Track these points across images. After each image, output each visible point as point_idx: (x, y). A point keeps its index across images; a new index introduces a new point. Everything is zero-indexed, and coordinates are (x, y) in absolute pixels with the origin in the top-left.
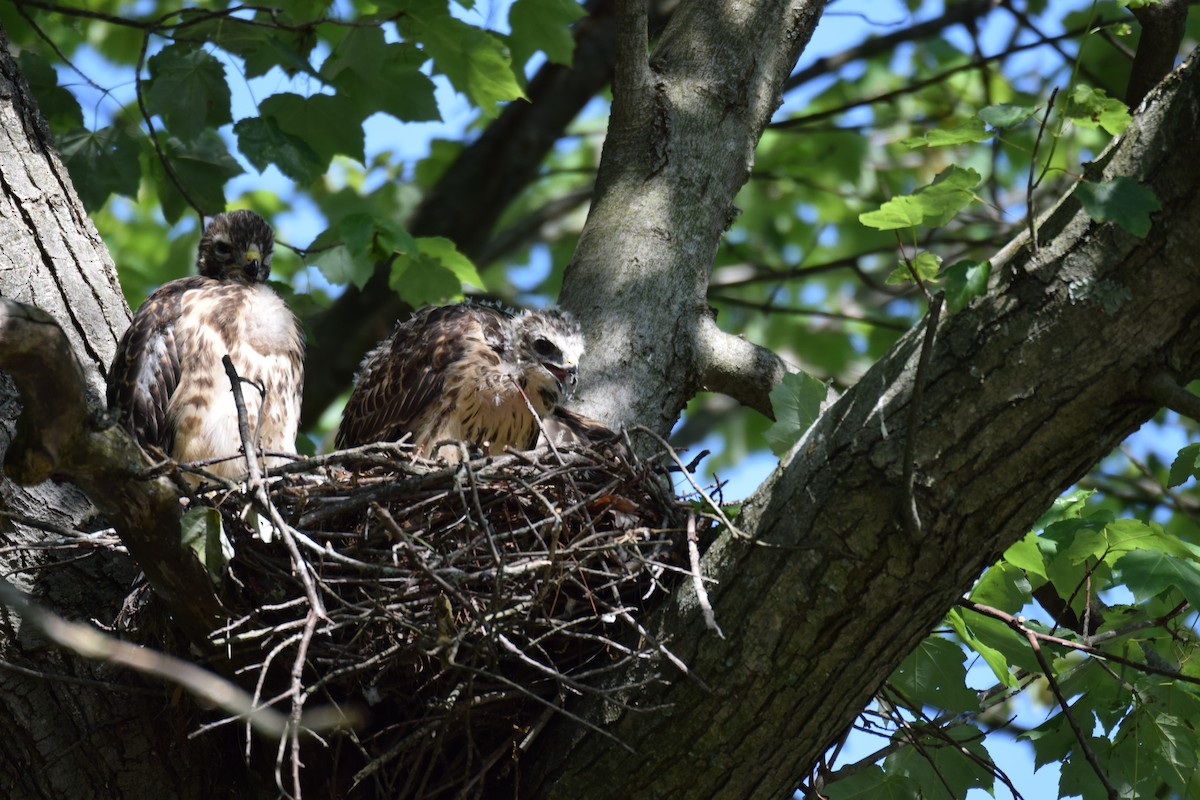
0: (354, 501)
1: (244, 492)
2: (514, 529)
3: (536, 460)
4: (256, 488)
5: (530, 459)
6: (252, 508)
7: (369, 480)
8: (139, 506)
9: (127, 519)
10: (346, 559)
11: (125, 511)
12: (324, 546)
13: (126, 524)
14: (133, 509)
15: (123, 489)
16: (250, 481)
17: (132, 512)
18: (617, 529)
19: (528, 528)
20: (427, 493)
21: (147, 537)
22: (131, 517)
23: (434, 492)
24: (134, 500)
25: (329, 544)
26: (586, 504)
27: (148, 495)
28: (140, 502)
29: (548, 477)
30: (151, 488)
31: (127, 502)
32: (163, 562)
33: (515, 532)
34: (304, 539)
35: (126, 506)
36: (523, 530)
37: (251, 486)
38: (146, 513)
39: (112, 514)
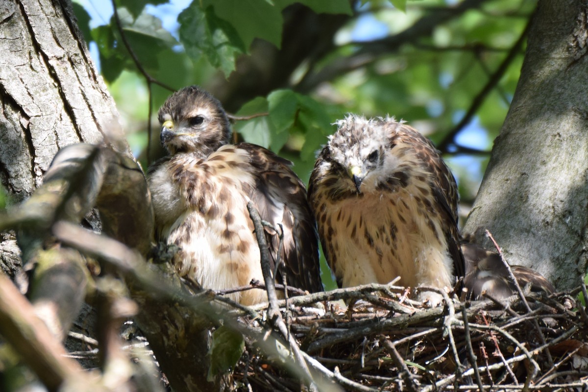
0: (352, 333)
1: (265, 319)
2: (489, 365)
3: (508, 305)
4: (276, 317)
5: (503, 303)
6: (272, 334)
7: (362, 315)
8: (176, 327)
9: (165, 338)
10: (351, 382)
11: (164, 331)
12: (332, 370)
13: (163, 342)
14: (171, 330)
15: (166, 313)
16: (270, 311)
17: (170, 332)
18: (574, 369)
19: (501, 364)
20: (414, 329)
21: (179, 354)
22: (168, 336)
23: (419, 329)
24: (173, 322)
25: (337, 369)
26: (549, 347)
27: (185, 319)
28: (178, 324)
29: (518, 322)
30: (187, 313)
31: (167, 324)
32: (189, 376)
33: (490, 367)
34: (315, 363)
35: (166, 326)
36: (497, 366)
37: (272, 316)
38: (181, 333)
39: (153, 333)
